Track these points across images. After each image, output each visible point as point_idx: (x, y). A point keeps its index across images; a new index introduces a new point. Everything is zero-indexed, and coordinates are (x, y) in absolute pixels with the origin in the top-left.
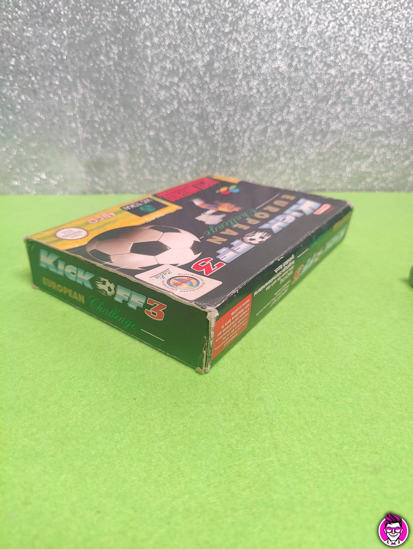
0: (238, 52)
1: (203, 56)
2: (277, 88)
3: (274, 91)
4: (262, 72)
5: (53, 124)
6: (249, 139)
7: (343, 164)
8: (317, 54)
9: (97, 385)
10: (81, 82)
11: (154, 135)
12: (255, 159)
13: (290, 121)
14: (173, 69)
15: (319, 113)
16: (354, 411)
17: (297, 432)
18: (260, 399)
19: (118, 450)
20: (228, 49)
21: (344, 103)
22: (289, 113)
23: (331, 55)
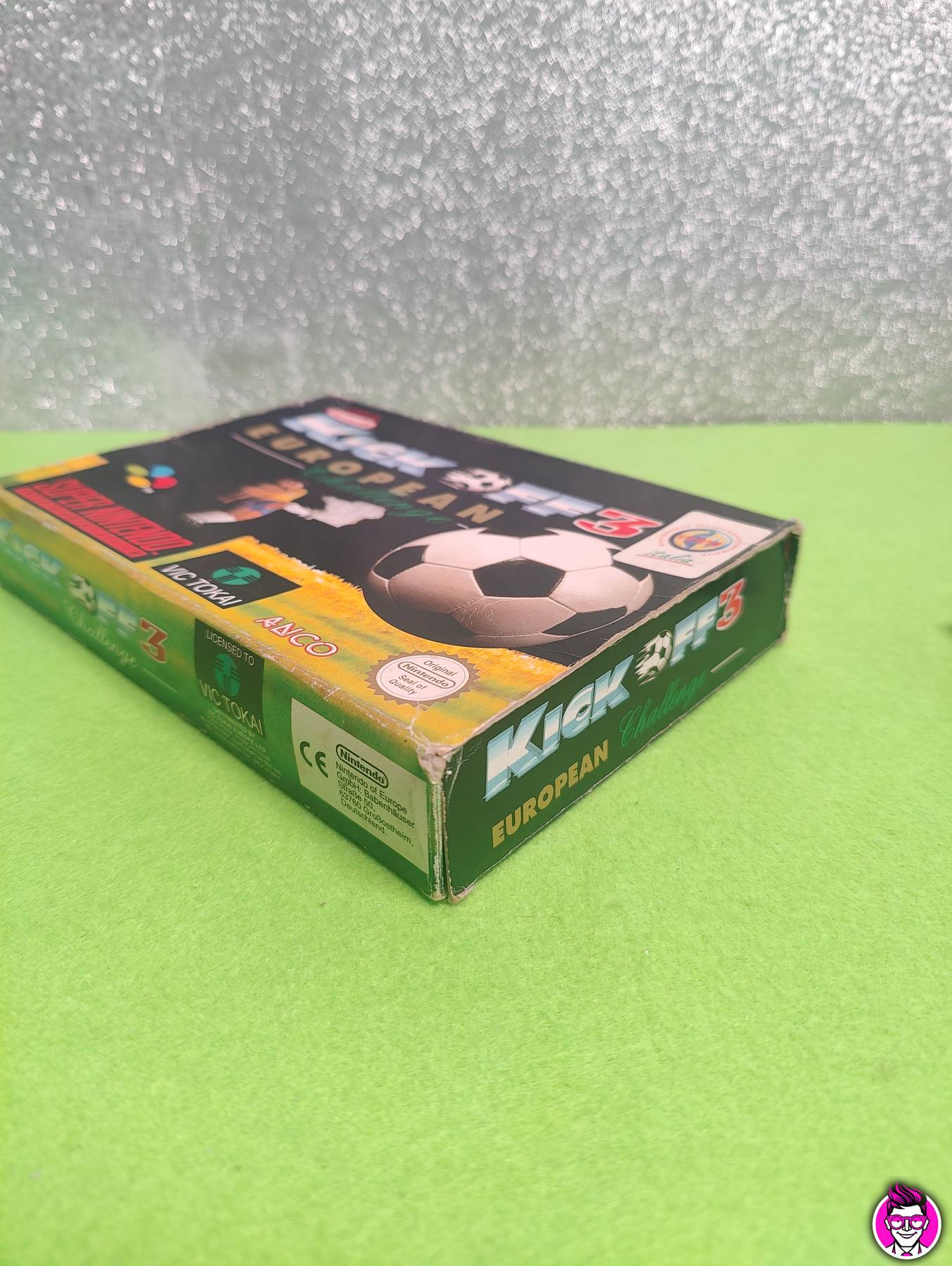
0: (563, 97)
1: (480, 106)
2: (652, 180)
3: (646, 186)
4: (619, 141)
5: (132, 266)
6: (588, 298)
7: (806, 358)
8: (747, 100)
9: (235, 873)
10: (195, 166)
11: (365, 290)
12: (600, 346)
13: (684, 257)
14: (410, 136)
15: (752, 237)
16: (834, 935)
17: (701, 983)
18: (614, 906)
19: (282, 1023)
20: (538, 89)
21: (809, 215)
22: (680, 237)
23: (779, 101)
